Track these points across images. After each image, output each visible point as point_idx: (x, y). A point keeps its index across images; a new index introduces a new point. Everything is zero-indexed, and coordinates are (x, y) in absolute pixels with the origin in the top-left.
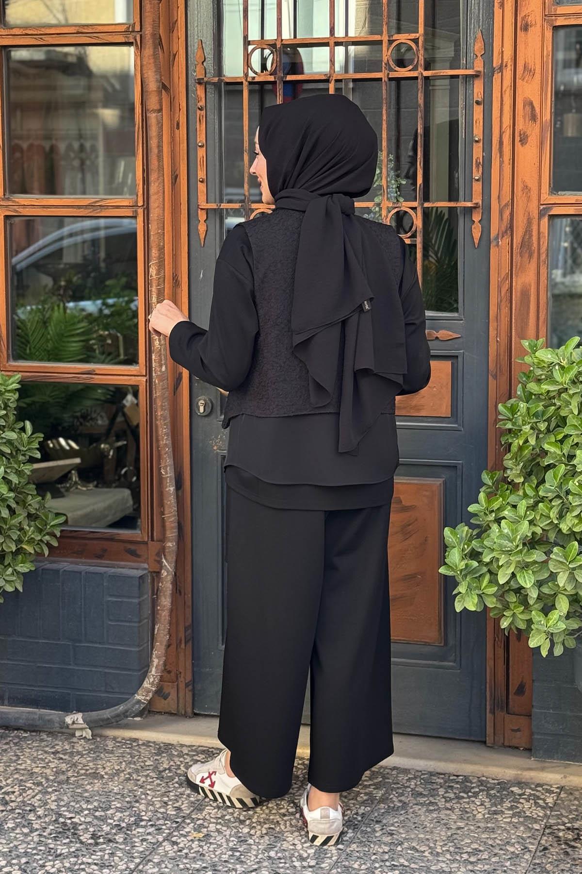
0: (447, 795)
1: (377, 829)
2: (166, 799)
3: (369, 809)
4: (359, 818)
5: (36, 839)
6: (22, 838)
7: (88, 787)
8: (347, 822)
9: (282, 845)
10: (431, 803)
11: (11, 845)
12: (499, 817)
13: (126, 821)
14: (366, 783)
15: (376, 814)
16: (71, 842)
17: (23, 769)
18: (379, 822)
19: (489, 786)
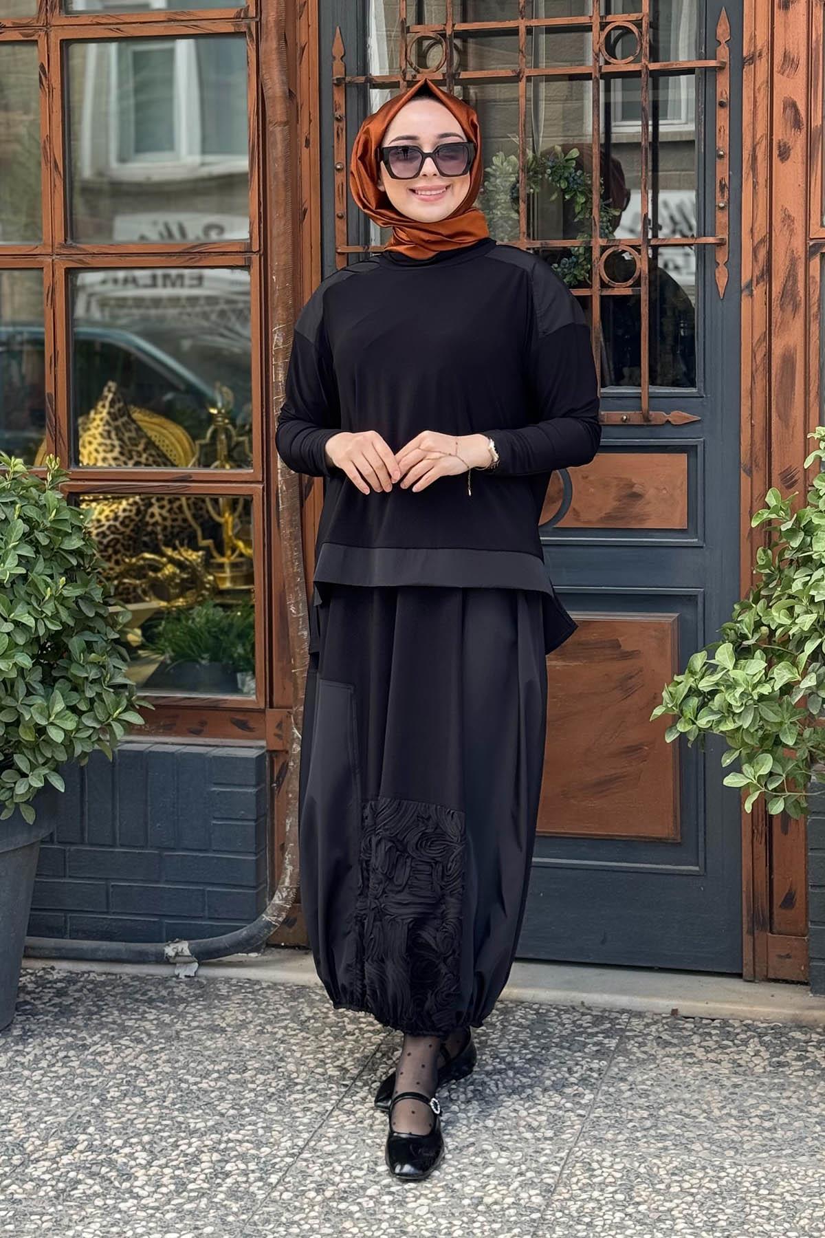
0: (703, 1044)
1: (624, 1089)
2: (321, 1056)
3: (605, 1063)
4: (595, 1075)
5: (155, 1111)
6: (135, 1110)
7: (209, 1043)
9: (498, 1112)
10: (687, 1054)
11: (124, 1119)
12: (786, 1070)
13: (274, 1085)
14: (589, 1030)
15: (616, 1070)
17: (114, 1022)
18: (623, 1080)
19: (759, 1030)
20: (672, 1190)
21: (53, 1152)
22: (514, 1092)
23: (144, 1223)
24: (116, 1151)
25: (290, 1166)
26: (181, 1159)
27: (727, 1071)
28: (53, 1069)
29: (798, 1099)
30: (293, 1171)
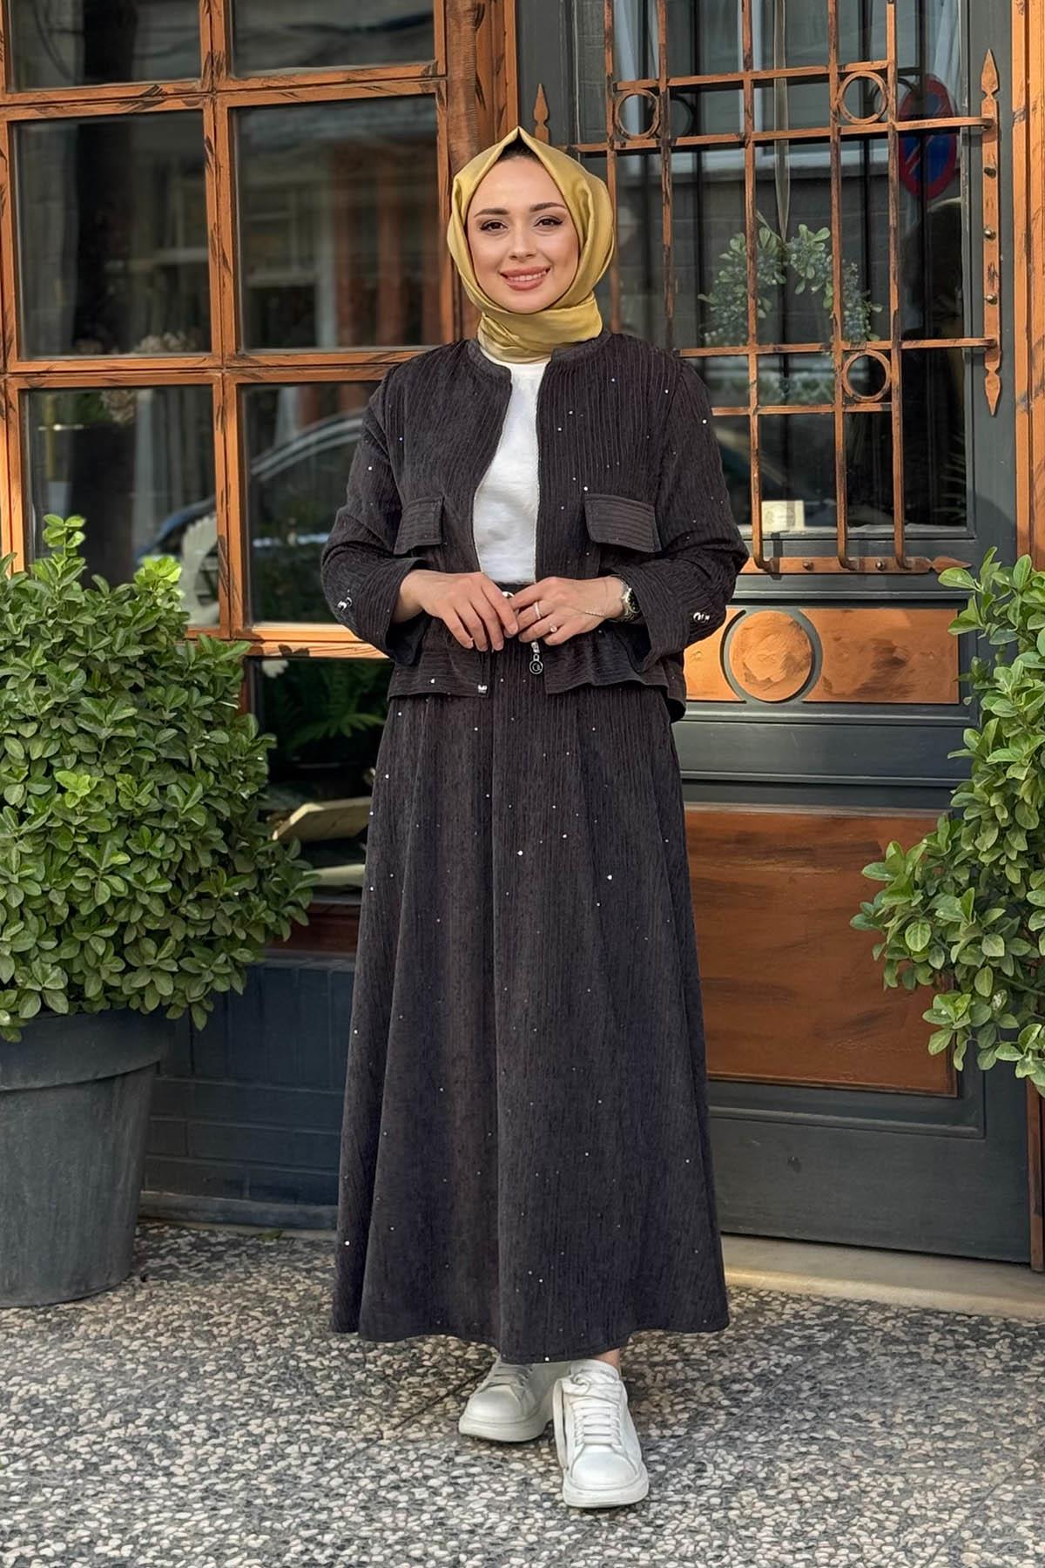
0: (942, 1342)
1: (805, 1388)
3: (800, 1358)
5: (244, 1388)
6: (222, 1386)
8: (756, 1376)
10: (911, 1354)
11: (203, 1395)
12: (1018, 1376)
13: (395, 1367)
14: (808, 1322)
15: (810, 1367)
16: (299, 1392)
17: (256, 1292)
18: (809, 1378)
19: (1019, 1330)
20: (782, 1496)
21: (104, 1424)
22: (669, 1387)
23: (160, 1501)
24: (176, 1428)
25: (358, 1452)
26: (243, 1439)
27: (941, 1373)
28: (159, 1339)
29: (1008, 1408)
30: (361, 1457)
